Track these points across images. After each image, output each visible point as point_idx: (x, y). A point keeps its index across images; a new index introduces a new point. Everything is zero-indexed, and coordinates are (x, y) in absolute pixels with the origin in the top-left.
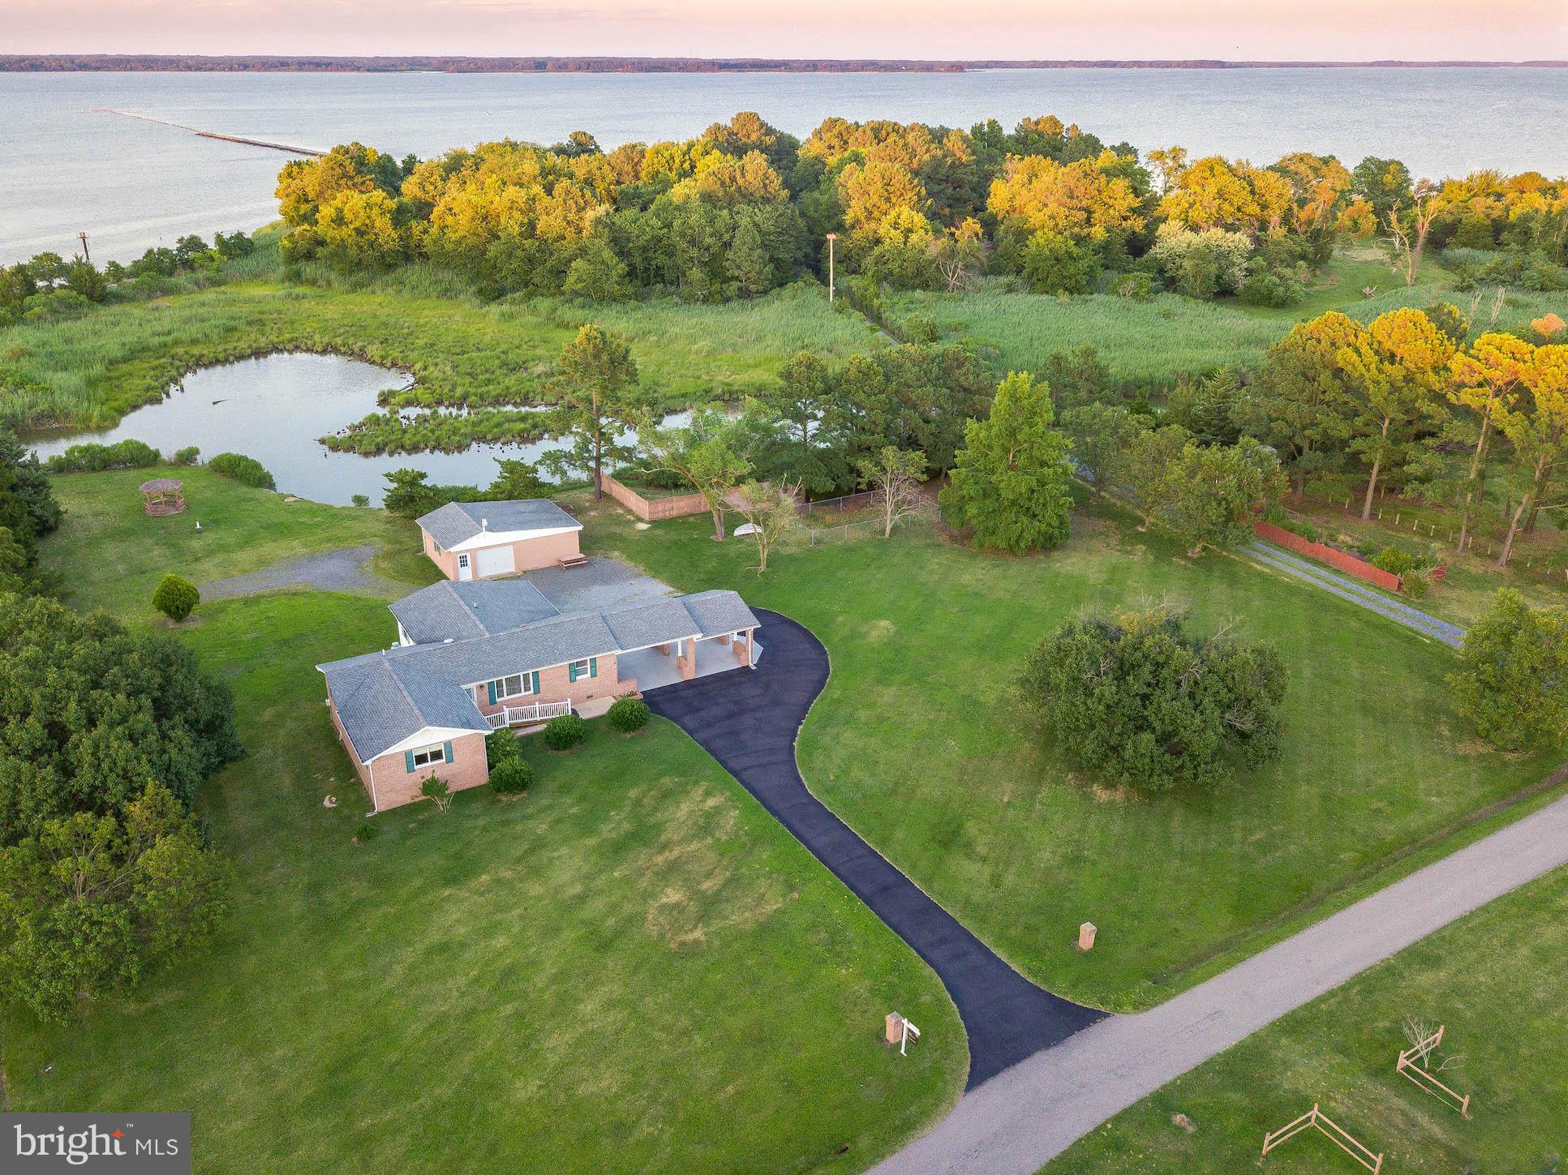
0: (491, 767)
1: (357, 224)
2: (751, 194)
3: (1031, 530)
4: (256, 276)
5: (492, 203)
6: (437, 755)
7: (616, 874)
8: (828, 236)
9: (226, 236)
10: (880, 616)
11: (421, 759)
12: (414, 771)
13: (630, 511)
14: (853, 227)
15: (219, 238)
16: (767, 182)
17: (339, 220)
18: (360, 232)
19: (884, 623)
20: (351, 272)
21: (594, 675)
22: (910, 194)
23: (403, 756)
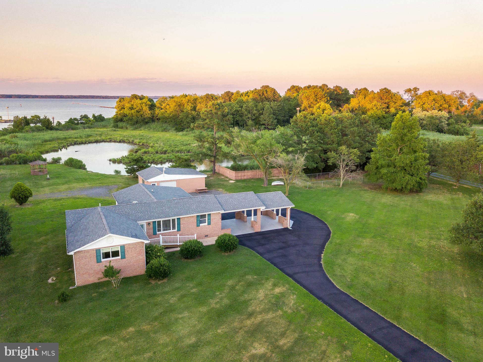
0: (147, 263)
1: (137, 109)
2: (269, 99)
3: (413, 181)
4: (104, 127)
5: (182, 101)
6: (115, 254)
8: (297, 109)
9: (96, 115)
10: (349, 212)
11: (107, 255)
12: (101, 262)
13: (227, 177)
14: (304, 110)
15: (94, 116)
17: (131, 108)
18: (138, 112)
19: (351, 214)
20: (134, 124)
21: (209, 224)
22: (324, 99)
23: (95, 252)
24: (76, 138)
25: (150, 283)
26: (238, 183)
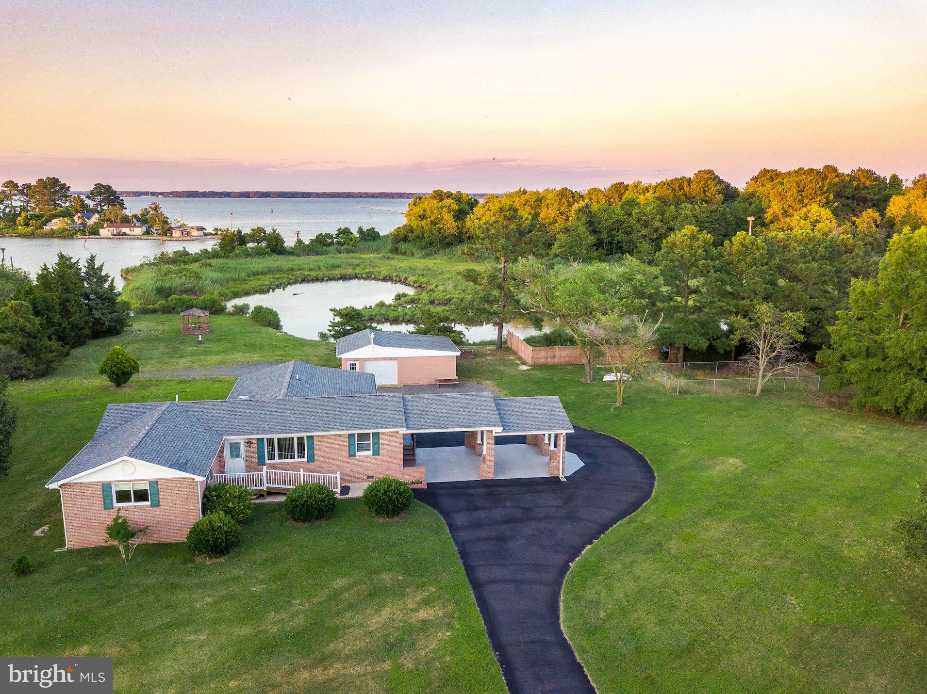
1: (432, 218)
2: (694, 197)
6: (141, 496)
8: (749, 219)
9: (365, 229)
10: (731, 455)
11: (123, 496)
12: (112, 508)
13: (520, 358)
14: (772, 222)
15: (360, 231)
16: (706, 189)
18: (434, 223)
19: (732, 461)
20: (426, 247)
21: (376, 453)
22: (819, 198)
23: (100, 487)
24: (310, 270)
25: (192, 561)
26: (534, 372)
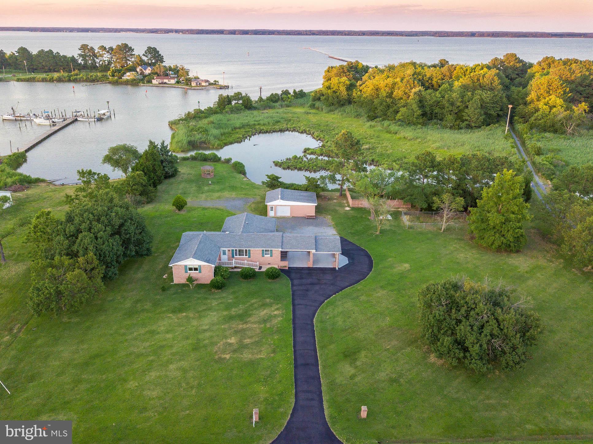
0: (213, 279)
1: (335, 89)
2: (485, 86)
4: (302, 105)
5: (381, 84)
6: (196, 269)
7: (222, 326)
10: (407, 262)
11: (191, 269)
12: (187, 272)
14: (530, 103)
15: (295, 91)
18: (335, 92)
19: (407, 265)
20: (330, 106)
21: (271, 256)
23: (184, 266)
24: (264, 125)
25: (211, 290)
26: (351, 212)
